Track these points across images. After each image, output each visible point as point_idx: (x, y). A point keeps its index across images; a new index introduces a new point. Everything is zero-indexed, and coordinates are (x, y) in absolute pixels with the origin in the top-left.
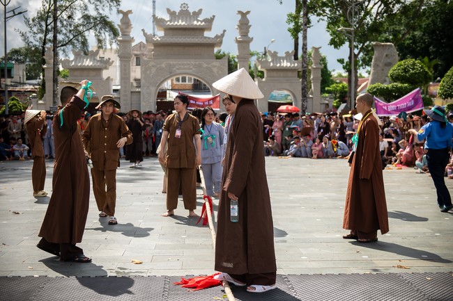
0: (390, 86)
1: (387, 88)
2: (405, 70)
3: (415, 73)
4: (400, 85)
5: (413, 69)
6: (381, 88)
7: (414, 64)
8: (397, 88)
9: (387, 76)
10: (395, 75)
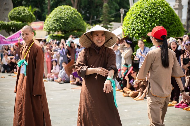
0: (10, 23)
1: (8, 24)
2: (19, 13)
3: (25, 16)
4: (16, 23)
5: (24, 13)
6: (4, 24)
7: (24, 10)
8: (14, 24)
9: (7, 17)
10: (12, 16)
